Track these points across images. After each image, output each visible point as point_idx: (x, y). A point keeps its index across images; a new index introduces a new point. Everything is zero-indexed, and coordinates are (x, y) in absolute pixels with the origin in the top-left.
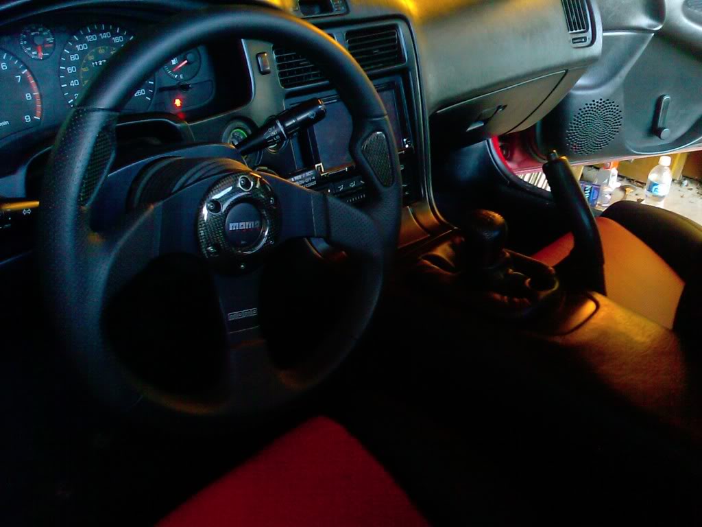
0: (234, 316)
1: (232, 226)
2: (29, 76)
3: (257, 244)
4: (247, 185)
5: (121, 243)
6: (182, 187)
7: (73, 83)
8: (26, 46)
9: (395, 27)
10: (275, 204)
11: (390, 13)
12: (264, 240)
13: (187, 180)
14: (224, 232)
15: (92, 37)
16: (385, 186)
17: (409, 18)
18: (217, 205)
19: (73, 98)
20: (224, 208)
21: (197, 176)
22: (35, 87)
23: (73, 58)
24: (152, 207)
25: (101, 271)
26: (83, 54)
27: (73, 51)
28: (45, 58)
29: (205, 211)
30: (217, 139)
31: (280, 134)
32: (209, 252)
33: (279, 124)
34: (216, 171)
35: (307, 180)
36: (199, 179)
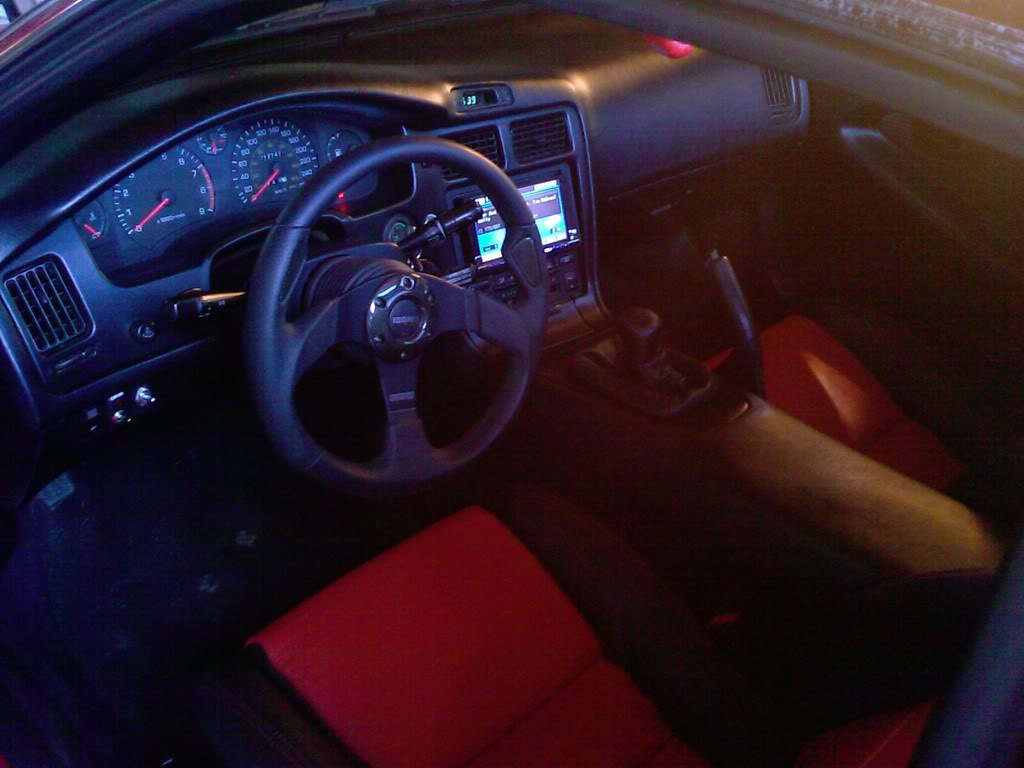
0: (395, 398)
1: (397, 320)
2: (204, 170)
3: (416, 336)
4: (408, 284)
5: (307, 333)
6: (352, 287)
7: (243, 177)
8: (202, 142)
9: (563, 115)
10: (433, 301)
11: (558, 100)
12: (423, 332)
13: (357, 280)
14: (388, 324)
15: (262, 131)
16: (534, 286)
17: (579, 105)
18: (383, 301)
19: (244, 191)
20: (389, 304)
21: (366, 276)
22: (209, 181)
23: (244, 152)
24: (331, 303)
25: (293, 354)
26: (253, 148)
27: (245, 146)
28: (219, 153)
29: (373, 308)
30: (379, 236)
31: (439, 233)
32: (375, 342)
33: (439, 224)
34: (383, 272)
35: (464, 277)
36: (366, 280)
